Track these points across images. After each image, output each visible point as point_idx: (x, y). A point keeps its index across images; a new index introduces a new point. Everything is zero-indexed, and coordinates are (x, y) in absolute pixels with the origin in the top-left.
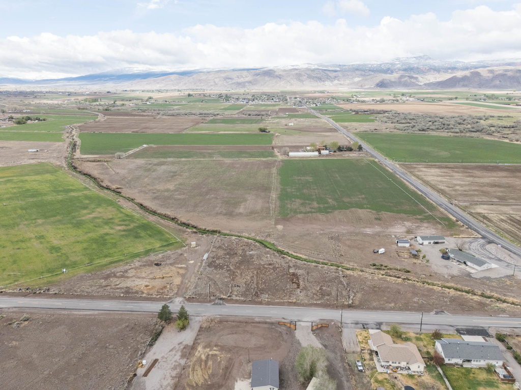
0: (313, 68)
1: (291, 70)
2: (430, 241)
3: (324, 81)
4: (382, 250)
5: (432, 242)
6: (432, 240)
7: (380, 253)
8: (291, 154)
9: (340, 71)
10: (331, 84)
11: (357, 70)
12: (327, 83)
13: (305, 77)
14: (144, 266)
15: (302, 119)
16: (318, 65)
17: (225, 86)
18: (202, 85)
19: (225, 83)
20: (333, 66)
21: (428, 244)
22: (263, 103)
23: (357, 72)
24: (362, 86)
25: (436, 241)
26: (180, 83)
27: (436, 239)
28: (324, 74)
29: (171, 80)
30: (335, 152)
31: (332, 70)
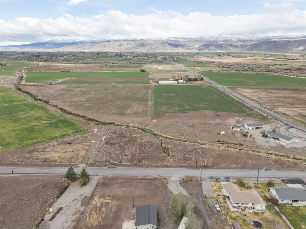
1: (158, 41)
4: (222, 133)
6: (255, 126)
8: (161, 82)
10: (182, 49)
12: (179, 48)
13: (167, 45)
14: (60, 144)
16: (174, 38)
17: (120, 49)
18: (106, 48)
19: (120, 48)
20: (183, 38)
21: (252, 129)
22: (142, 58)
23: (197, 42)
24: (200, 50)
25: (257, 127)
26: (92, 47)
27: (257, 126)
28: (178, 43)
29: (87, 46)
30: (187, 81)
31: (182, 41)
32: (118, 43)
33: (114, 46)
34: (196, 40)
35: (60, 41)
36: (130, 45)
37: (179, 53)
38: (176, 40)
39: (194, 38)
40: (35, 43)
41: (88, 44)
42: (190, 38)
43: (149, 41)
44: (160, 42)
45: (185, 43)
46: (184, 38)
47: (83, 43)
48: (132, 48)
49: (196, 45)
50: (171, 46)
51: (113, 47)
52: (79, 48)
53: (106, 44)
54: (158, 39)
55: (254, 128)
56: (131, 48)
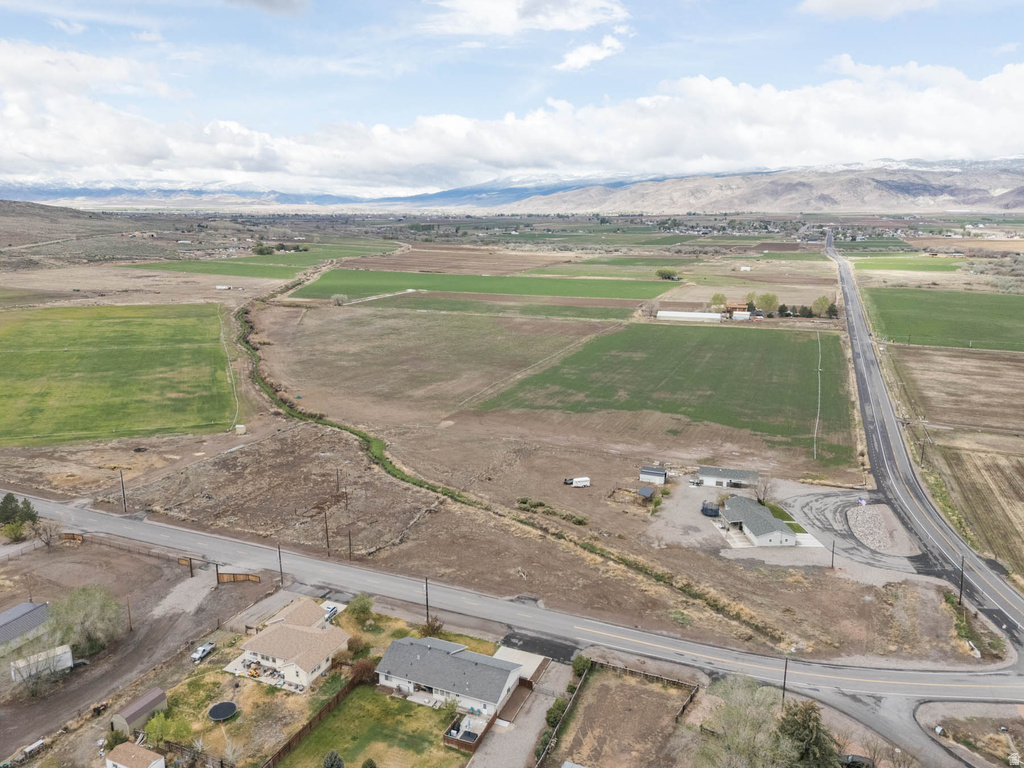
0: (896, 168)
1: (838, 173)
2: (720, 480)
3: (915, 196)
4: (581, 481)
5: (725, 481)
6: (725, 477)
7: (574, 485)
8: (663, 314)
9: (960, 173)
10: (932, 202)
11: (1005, 171)
12: (921, 199)
13: (868, 187)
14: (123, 450)
15: (783, 262)
16: (909, 162)
17: (691, 205)
18: (645, 204)
19: (692, 201)
20: (947, 163)
21: (714, 484)
22: (738, 234)
23: (1003, 176)
24: (1007, 206)
25: (733, 481)
26: (605, 201)
27: (737, 477)
28: (920, 182)
29: (590, 196)
30: (770, 316)
31: (941, 173)
32: (690, 185)
33: (674, 194)
34: (1004, 167)
35: (518, 183)
36: (729, 192)
37: (907, 219)
38: (914, 168)
39: (995, 162)
40: (451, 189)
41: (593, 191)
42: (976, 163)
43: (803, 176)
44: (842, 178)
45: (950, 179)
46: (950, 161)
47: (582, 186)
48: (736, 201)
49: (996, 187)
50: (886, 193)
51: (671, 199)
52: (565, 202)
53: (651, 188)
54: (841, 168)
55: (725, 485)
56: (731, 202)
